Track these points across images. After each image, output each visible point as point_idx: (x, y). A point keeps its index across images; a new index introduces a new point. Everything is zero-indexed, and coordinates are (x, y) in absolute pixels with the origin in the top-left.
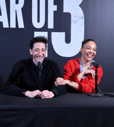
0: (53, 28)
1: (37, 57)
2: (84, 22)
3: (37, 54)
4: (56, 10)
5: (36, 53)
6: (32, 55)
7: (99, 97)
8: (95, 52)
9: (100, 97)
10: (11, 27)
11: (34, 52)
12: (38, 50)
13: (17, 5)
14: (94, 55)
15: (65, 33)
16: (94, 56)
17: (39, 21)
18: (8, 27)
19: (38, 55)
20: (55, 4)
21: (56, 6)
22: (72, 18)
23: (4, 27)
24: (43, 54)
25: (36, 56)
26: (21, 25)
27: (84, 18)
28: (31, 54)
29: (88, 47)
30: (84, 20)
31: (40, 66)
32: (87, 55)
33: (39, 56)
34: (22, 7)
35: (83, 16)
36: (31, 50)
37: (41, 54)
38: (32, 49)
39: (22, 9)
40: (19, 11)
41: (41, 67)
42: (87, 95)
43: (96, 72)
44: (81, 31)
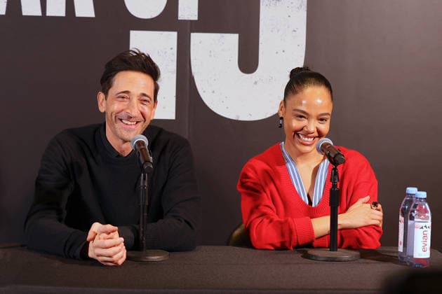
0: (196, 18)
1: (121, 120)
3: (122, 110)
9: (345, 261)
10: (49, 13)
11: (112, 104)
12: (126, 95)
18: (39, 13)
19: (123, 115)
24: (142, 113)
25: (118, 118)
28: (102, 109)
31: (143, 156)
33: (130, 118)
36: (101, 96)
37: (135, 112)
38: (106, 93)
41: (147, 161)
42: (302, 256)
43: (335, 180)
44: (295, 31)
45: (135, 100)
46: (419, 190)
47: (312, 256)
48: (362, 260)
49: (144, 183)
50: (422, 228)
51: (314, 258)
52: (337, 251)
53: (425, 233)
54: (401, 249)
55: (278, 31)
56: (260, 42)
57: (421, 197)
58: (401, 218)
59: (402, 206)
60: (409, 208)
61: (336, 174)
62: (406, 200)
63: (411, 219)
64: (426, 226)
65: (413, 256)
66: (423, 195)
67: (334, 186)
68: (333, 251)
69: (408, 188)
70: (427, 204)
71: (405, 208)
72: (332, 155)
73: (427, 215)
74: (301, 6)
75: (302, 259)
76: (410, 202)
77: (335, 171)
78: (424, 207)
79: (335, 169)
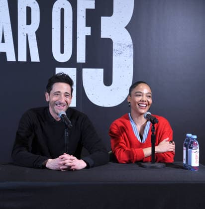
0: (84, 62)
1: (57, 105)
2: (132, 53)
3: (57, 100)
4: (89, 34)
5: (55, 99)
6: (49, 102)
7: (157, 168)
8: (150, 100)
9: (159, 168)
10: (19, 60)
13: (28, 26)
14: (149, 104)
15: (103, 70)
16: (149, 106)
17: (62, 52)
18: (15, 60)
20: (87, 26)
21: (89, 28)
22: (115, 47)
23: (8, 60)
24: (66, 102)
25: (55, 104)
26: (35, 58)
27: (132, 46)
28: (47, 100)
29: (138, 94)
30: (132, 50)
32: (138, 104)
33: (60, 104)
34: (36, 30)
35: (132, 44)
36: (47, 94)
37: (63, 101)
38: (49, 93)
39: (37, 32)
40: (31, 36)
41: (69, 123)
43: (153, 131)
44: (128, 67)
45: (63, 96)
46: (192, 135)
48: (167, 168)
49: (67, 133)
52: (155, 163)
54: (184, 162)
55: (121, 67)
58: (184, 148)
61: (154, 128)
66: (195, 137)
67: (153, 134)
68: (153, 163)
72: (152, 119)
74: (131, 56)
79: (153, 126)
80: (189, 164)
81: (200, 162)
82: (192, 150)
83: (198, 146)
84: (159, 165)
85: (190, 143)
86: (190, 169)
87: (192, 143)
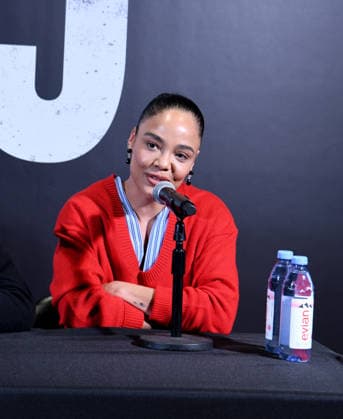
7: (187, 351)
9: (193, 351)
15: (33, 49)
42: (133, 343)
43: (180, 237)
44: (111, 45)
46: (295, 254)
47: (148, 343)
48: (216, 351)
50: (302, 307)
51: (150, 346)
52: (180, 336)
53: (306, 314)
54: (269, 335)
55: (89, 43)
56: (65, 58)
57: (300, 263)
58: (271, 293)
59: (271, 276)
60: (282, 279)
61: (182, 230)
62: (278, 268)
63: (285, 294)
64: (306, 305)
65: (288, 347)
66: (303, 260)
67: (179, 246)
68: (176, 336)
69: (280, 252)
70: (308, 274)
71: (275, 280)
72: (178, 204)
73: (308, 288)
74: (120, 11)
75: (132, 346)
76: (283, 271)
77: (181, 226)
78: (304, 277)
79: (180, 223)
80: (281, 341)
81: (317, 336)
82: (293, 300)
83: (311, 288)
84: (192, 343)
85: (286, 279)
86: (285, 357)
87: (293, 277)
